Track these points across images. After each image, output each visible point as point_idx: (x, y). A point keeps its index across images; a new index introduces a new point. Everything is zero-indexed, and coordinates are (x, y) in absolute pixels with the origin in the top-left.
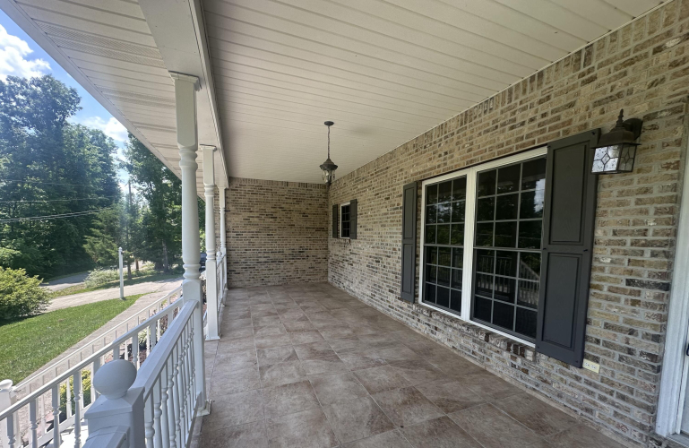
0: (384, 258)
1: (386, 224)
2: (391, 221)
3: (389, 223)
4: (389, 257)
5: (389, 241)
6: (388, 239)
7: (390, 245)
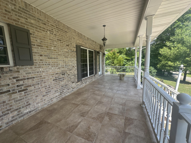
0: (68, 71)
1: (68, 56)
2: (71, 56)
3: (70, 56)
4: (71, 70)
5: (70, 64)
6: (70, 63)
7: (71, 65)
